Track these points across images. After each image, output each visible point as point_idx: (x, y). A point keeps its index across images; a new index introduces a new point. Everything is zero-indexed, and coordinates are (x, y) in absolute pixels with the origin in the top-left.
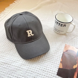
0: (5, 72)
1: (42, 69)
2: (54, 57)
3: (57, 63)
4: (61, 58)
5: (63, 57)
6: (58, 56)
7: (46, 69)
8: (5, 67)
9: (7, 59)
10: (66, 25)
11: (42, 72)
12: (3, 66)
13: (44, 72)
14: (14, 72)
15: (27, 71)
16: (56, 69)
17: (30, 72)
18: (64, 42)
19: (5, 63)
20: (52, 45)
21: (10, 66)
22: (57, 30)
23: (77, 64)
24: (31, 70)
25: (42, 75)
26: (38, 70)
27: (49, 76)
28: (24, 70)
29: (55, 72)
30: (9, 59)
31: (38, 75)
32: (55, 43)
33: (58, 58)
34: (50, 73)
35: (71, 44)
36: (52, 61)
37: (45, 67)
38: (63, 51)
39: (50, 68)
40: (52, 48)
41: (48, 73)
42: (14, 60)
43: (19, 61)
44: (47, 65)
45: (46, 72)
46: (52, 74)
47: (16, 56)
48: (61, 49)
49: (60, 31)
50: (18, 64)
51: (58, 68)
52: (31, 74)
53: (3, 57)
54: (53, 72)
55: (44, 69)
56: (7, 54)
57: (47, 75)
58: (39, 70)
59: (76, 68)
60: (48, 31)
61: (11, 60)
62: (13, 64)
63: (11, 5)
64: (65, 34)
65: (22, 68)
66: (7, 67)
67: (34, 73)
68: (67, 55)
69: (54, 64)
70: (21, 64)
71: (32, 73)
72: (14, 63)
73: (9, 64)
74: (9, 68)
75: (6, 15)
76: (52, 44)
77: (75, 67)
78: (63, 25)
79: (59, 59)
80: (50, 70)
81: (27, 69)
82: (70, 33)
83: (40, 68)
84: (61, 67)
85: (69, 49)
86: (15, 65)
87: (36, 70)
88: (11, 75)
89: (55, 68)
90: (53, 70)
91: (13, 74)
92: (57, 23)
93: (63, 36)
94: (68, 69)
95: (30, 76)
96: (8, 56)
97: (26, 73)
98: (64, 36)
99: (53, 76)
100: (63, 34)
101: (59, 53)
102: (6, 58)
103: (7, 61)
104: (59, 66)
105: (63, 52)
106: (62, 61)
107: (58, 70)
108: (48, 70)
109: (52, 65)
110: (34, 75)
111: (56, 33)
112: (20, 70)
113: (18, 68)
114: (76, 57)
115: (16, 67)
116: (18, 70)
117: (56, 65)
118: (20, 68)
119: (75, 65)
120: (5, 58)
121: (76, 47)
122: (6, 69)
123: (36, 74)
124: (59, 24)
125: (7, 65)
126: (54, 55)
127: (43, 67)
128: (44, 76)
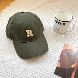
0: (3, 69)
1: (40, 68)
2: (52, 56)
3: (55, 62)
4: (59, 57)
5: (62, 56)
6: (57, 55)
7: (44, 68)
8: (3, 65)
9: (6, 58)
10: (65, 24)
11: (40, 71)
12: (2, 64)
13: (41, 70)
14: (11, 70)
15: (24, 69)
16: (53, 68)
17: (27, 71)
18: (64, 41)
19: (3, 61)
20: (50, 44)
21: (9, 64)
22: (56, 29)
23: (75, 64)
24: (28, 69)
25: (40, 74)
26: (35, 68)
27: (47, 75)
28: (22, 68)
29: (52, 71)
30: (8, 57)
31: (36, 73)
32: (54, 42)
33: (56, 57)
34: (47, 71)
35: (70, 44)
36: (50, 60)
37: (43, 66)
38: (62, 50)
39: (48, 67)
40: (51, 47)
41: (45, 72)
42: (12, 58)
43: (17, 59)
44: (45, 64)
45: (43, 71)
46: (50, 73)
47: (14, 54)
48: (60, 48)
49: (59, 30)
50: (16, 62)
51: (56, 67)
53: (2, 55)
54: (50, 71)
55: (42, 67)
56: (6, 52)
57: (45, 74)
58: (37, 69)
59: (74, 68)
60: (48, 30)
61: (9, 59)
62: (11, 63)
64: (64, 33)
65: (20, 67)
66: (5, 65)
67: (31, 72)
68: (65, 54)
69: (52, 63)
70: (19, 62)
71: (29, 71)
72: (12, 61)
73: (7, 62)
74: (7, 66)
75: (6, 14)
76: (51, 42)
77: (73, 66)
78: (63, 24)
79: (58, 58)
80: (48, 69)
81: (24, 67)
82: (69, 32)
83: (38, 67)
84: (59, 66)
85: (68, 48)
86: (13, 63)
87: (33, 69)
88: (8, 73)
89: (52, 66)
90: (51, 69)
91: (10, 72)
92: (57, 21)
93: (62, 35)
94: (66, 68)
95: (27, 74)
96: (6, 55)
97: (23, 72)
98: (64, 35)
99: (50, 74)
100: (62, 33)
101: (57, 52)
102: (5, 56)
103: (5, 59)
104: (57, 65)
105: (61, 52)
106: (60, 60)
107: (55, 69)
108: (46, 69)
109: (50, 64)
110: (32, 73)
111: (56, 32)
112: (18, 68)
113: (16, 66)
114: (75, 56)
115: (14, 66)
116: (16, 68)
117: (54, 64)
118: (18, 66)
119: (74, 64)
120: (3, 56)
121: (76, 46)
122: (4, 67)
123: (33, 72)
124: (59, 22)
125: (5, 63)
126: (53, 54)
127: (41, 65)
128: (42, 74)
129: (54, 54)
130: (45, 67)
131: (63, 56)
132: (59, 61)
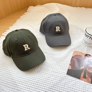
24: (45, 72)
25: (55, 76)
27: (61, 76)
36: (62, 65)
44: (59, 68)
45: (57, 73)
46: (63, 75)
52: (45, 75)
54: (63, 73)
57: (59, 76)
63: (22, 17)
75: (18, 26)
83: (53, 71)
95: (45, 76)
99: (64, 76)
105: (71, 58)
123: (49, 75)
128: (56, 76)
129: (65, 60)
130: (58, 70)
131: (73, 61)
132: (70, 64)
